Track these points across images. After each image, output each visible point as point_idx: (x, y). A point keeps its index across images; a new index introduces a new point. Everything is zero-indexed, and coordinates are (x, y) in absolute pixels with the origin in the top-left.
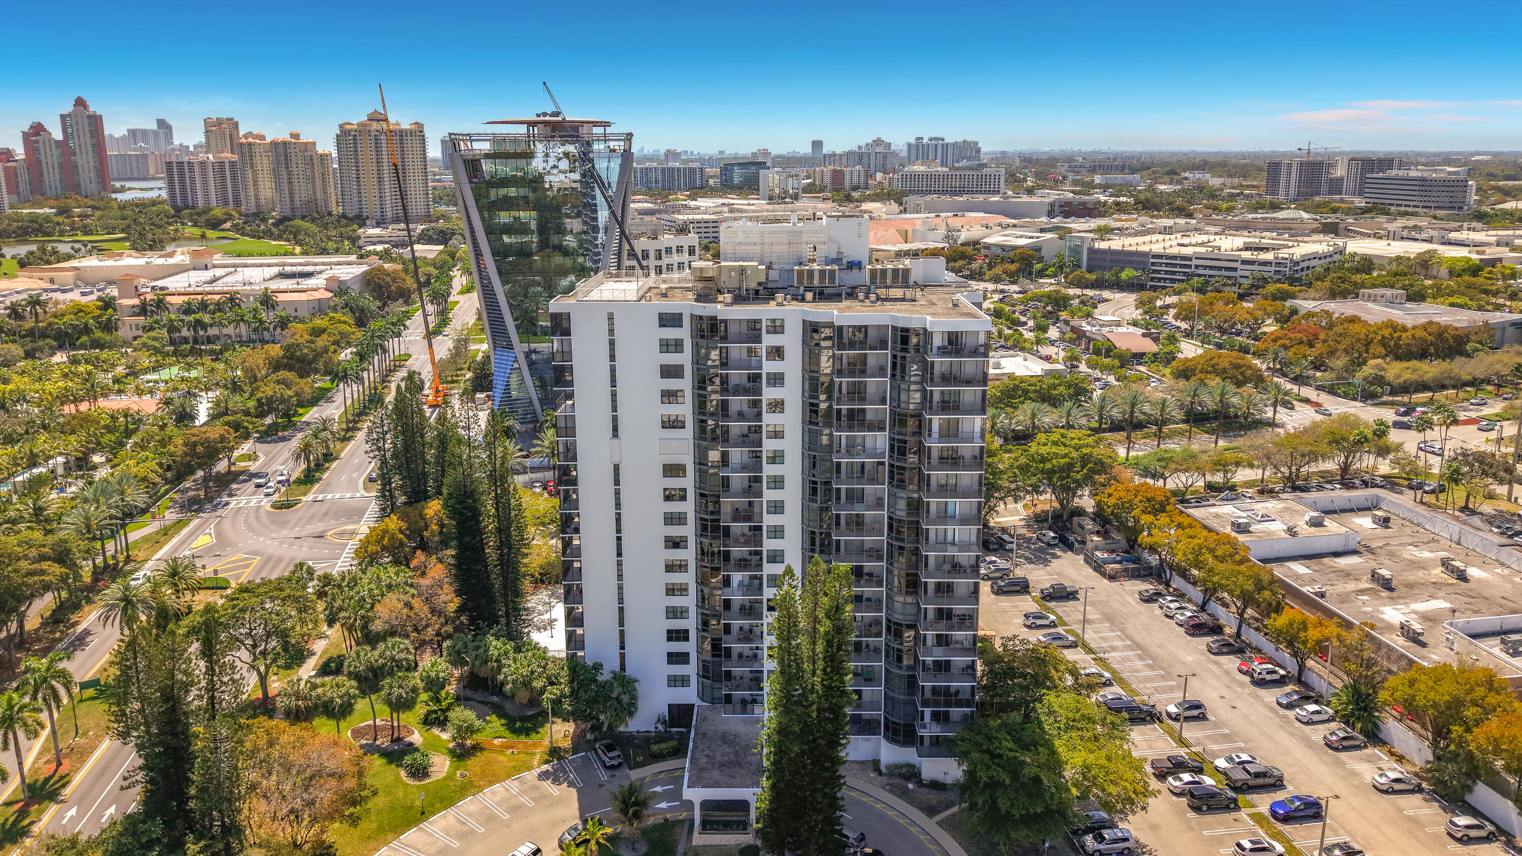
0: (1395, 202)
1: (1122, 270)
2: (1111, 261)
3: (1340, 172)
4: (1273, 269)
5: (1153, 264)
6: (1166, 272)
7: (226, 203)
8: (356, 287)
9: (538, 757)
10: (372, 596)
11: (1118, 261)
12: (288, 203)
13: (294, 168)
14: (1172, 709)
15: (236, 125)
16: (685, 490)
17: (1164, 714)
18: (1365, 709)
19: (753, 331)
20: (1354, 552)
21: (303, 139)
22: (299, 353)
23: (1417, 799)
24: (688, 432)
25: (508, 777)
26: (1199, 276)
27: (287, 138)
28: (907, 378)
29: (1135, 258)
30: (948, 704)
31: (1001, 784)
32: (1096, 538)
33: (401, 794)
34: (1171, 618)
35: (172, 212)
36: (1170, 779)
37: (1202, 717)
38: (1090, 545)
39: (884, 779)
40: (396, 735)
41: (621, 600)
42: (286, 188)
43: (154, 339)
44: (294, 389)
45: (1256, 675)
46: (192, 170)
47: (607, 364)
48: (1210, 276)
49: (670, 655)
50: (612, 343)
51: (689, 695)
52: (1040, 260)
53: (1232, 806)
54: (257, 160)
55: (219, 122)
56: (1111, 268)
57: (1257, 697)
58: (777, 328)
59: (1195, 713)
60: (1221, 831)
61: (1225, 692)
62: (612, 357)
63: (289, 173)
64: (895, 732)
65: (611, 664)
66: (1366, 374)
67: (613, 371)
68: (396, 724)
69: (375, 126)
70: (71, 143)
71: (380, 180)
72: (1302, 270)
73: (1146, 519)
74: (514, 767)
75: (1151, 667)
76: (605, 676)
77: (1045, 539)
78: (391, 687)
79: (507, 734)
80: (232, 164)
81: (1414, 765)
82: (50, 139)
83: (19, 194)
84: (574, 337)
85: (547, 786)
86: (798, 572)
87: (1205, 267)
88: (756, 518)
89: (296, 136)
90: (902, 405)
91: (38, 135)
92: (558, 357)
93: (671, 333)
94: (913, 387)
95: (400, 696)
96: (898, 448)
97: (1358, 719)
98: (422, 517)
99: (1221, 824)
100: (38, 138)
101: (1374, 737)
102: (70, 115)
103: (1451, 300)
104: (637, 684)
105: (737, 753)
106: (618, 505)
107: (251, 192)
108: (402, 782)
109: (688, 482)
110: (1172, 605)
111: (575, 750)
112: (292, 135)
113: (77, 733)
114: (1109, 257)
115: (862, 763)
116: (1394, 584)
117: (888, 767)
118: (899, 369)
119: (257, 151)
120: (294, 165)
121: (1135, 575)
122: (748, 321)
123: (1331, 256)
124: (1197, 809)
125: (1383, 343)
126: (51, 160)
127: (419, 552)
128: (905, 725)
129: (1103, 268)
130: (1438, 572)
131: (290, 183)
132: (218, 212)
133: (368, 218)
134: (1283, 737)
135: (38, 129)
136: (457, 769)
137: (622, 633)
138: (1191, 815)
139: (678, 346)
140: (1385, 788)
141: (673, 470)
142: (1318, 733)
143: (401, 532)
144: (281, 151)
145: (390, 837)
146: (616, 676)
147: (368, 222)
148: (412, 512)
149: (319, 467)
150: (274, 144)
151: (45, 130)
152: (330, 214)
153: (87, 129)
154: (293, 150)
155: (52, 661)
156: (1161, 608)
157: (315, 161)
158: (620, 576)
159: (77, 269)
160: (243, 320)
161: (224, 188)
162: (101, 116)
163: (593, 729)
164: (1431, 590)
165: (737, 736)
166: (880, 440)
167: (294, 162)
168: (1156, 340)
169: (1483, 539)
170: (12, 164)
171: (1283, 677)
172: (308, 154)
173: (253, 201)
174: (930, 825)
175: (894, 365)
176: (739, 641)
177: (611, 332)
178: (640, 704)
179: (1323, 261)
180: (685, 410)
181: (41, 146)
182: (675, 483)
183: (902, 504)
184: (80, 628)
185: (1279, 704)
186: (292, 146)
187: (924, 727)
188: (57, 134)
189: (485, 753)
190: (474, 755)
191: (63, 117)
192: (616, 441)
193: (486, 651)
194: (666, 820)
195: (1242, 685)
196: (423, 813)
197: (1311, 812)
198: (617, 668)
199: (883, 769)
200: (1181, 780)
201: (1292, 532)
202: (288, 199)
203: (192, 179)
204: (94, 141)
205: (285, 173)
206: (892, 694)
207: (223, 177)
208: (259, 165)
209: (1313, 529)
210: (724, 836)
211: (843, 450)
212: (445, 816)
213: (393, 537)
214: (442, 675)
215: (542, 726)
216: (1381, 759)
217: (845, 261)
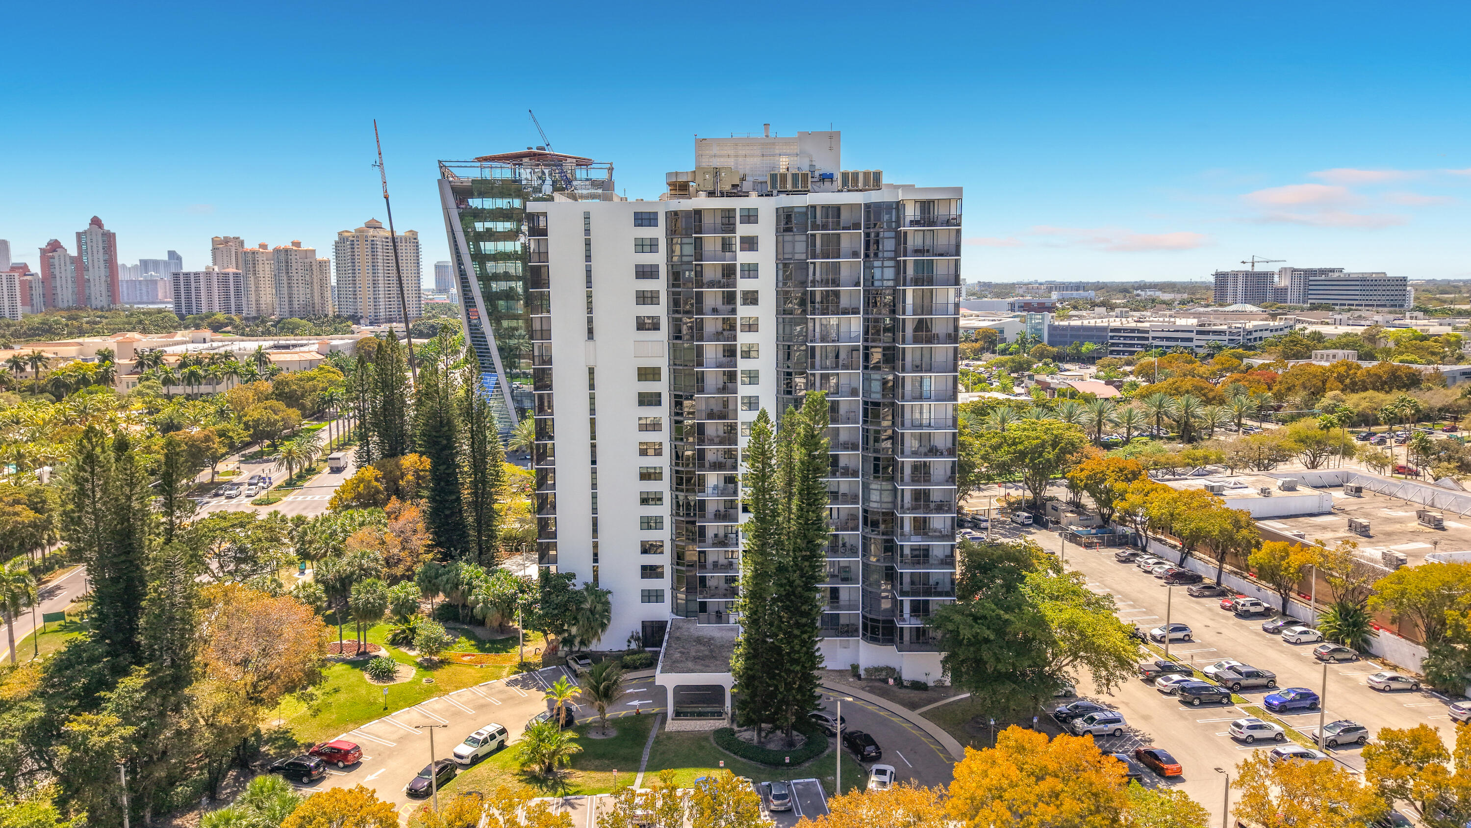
0: (1339, 302)
1: (1082, 344)
2: (1071, 336)
3: (1282, 282)
4: (1227, 338)
5: (1112, 338)
6: (1125, 345)
7: (228, 311)
8: (348, 353)
9: (507, 669)
10: (344, 531)
11: (1077, 337)
12: (287, 306)
13: (294, 274)
14: (1157, 632)
15: (242, 243)
16: (660, 394)
17: (1149, 638)
18: (1355, 624)
19: (727, 220)
20: (1330, 513)
21: (304, 247)
22: (287, 390)
23: (1417, 696)
24: (663, 334)
25: (476, 684)
26: (1157, 347)
27: (289, 246)
28: (880, 255)
29: (1095, 333)
30: (928, 593)
31: (987, 641)
32: (1069, 515)
33: (364, 692)
34: (1150, 572)
35: (177, 319)
36: (1159, 680)
37: (1187, 640)
38: (1064, 522)
39: (864, 683)
40: (362, 649)
41: (595, 510)
42: (286, 292)
43: (149, 387)
44: (281, 414)
45: (1239, 607)
46: (197, 280)
47: (582, 264)
48: (1168, 347)
49: (644, 568)
50: (588, 244)
51: (663, 611)
52: (1003, 340)
53: (1225, 701)
54: (260, 267)
55: (226, 241)
56: (1071, 343)
57: (1242, 626)
58: (750, 217)
59: (1180, 635)
60: (1216, 720)
61: (1209, 623)
62: (588, 258)
63: (289, 278)
64: (874, 630)
65: (584, 576)
66: (1326, 404)
67: (589, 272)
68: (362, 643)
69: (371, 232)
70: (85, 259)
71: (375, 283)
72: (1255, 339)
73: (1120, 486)
74: (482, 677)
75: (1133, 607)
76: (578, 585)
77: (1019, 520)
78: (359, 593)
79: (476, 652)
80: (236, 275)
81: (1409, 672)
82: (65, 255)
83: (32, 305)
84: (551, 237)
85: (516, 690)
86: (772, 417)
87: (1162, 339)
88: (731, 415)
89: (298, 244)
90: (876, 283)
91: (55, 251)
92: (535, 257)
93: (647, 233)
94: (886, 263)
95: (367, 601)
96: (871, 330)
97: (1348, 636)
98: (398, 466)
99: (1214, 715)
100: (55, 254)
101: (1364, 651)
102: (85, 232)
103: (1401, 358)
104: (609, 597)
105: (711, 651)
106: (593, 411)
107: (253, 298)
108: (366, 683)
109: (662, 387)
110: (1149, 561)
111: (545, 664)
112: (294, 243)
113: (36, 655)
114: (1069, 333)
115: (841, 672)
116: (1371, 533)
117: (866, 670)
118: (872, 247)
119: (260, 259)
120: (294, 271)
121: (1111, 544)
122: (723, 210)
123: (1281, 330)
124: (1188, 703)
125: (1340, 379)
126: (65, 275)
127: (394, 497)
128: (884, 622)
129: (1064, 343)
130: (1415, 525)
131: (290, 287)
132: (221, 317)
133: (362, 317)
134: (1272, 653)
135: (55, 246)
136: (424, 676)
137: (596, 546)
138: (1183, 708)
139: (653, 246)
140: (1382, 686)
141: (647, 374)
142: (1308, 651)
143: (377, 480)
144: (282, 257)
145: (351, 726)
146: (587, 587)
147: (362, 321)
148: (390, 463)
149: (301, 477)
150: (277, 251)
151: (61, 247)
152: (326, 316)
153: (101, 245)
154: (293, 257)
155: (14, 566)
156: (1139, 566)
157: (314, 267)
158: (594, 486)
159: (81, 344)
160: (235, 372)
161: (227, 297)
162: (114, 234)
163: (565, 642)
164: (1410, 536)
165: (712, 638)
166: (855, 324)
167: (294, 267)
168: (1118, 387)
169: (1456, 497)
170: (28, 278)
171: (1267, 609)
172: (308, 260)
173: (254, 306)
174: (914, 716)
175: (867, 247)
176: (714, 545)
177: (587, 231)
178: (613, 615)
179: (1276, 334)
180: (660, 310)
181: (56, 262)
182: (650, 387)
183: (876, 386)
184: (51, 585)
185: (1265, 630)
186: (293, 253)
187: (904, 620)
188: (73, 251)
189: (453, 667)
190: (441, 667)
191: (79, 235)
192: (591, 343)
193: (458, 575)
194: (638, 713)
195: (1227, 618)
196: (386, 709)
197: (1306, 704)
198: (590, 580)
199: (862, 673)
200: (1170, 679)
201: (1265, 492)
202: (287, 303)
203: (198, 289)
204: (107, 257)
205: (285, 278)
206: (869, 589)
207: (227, 287)
208: (261, 272)
209: (1286, 493)
210: (698, 722)
211: (818, 335)
212: (408, 712)
213: (368, 486)
214: (411, 597)
215: (513, 647)
216: (1374, 668)
217: (817, 174)
